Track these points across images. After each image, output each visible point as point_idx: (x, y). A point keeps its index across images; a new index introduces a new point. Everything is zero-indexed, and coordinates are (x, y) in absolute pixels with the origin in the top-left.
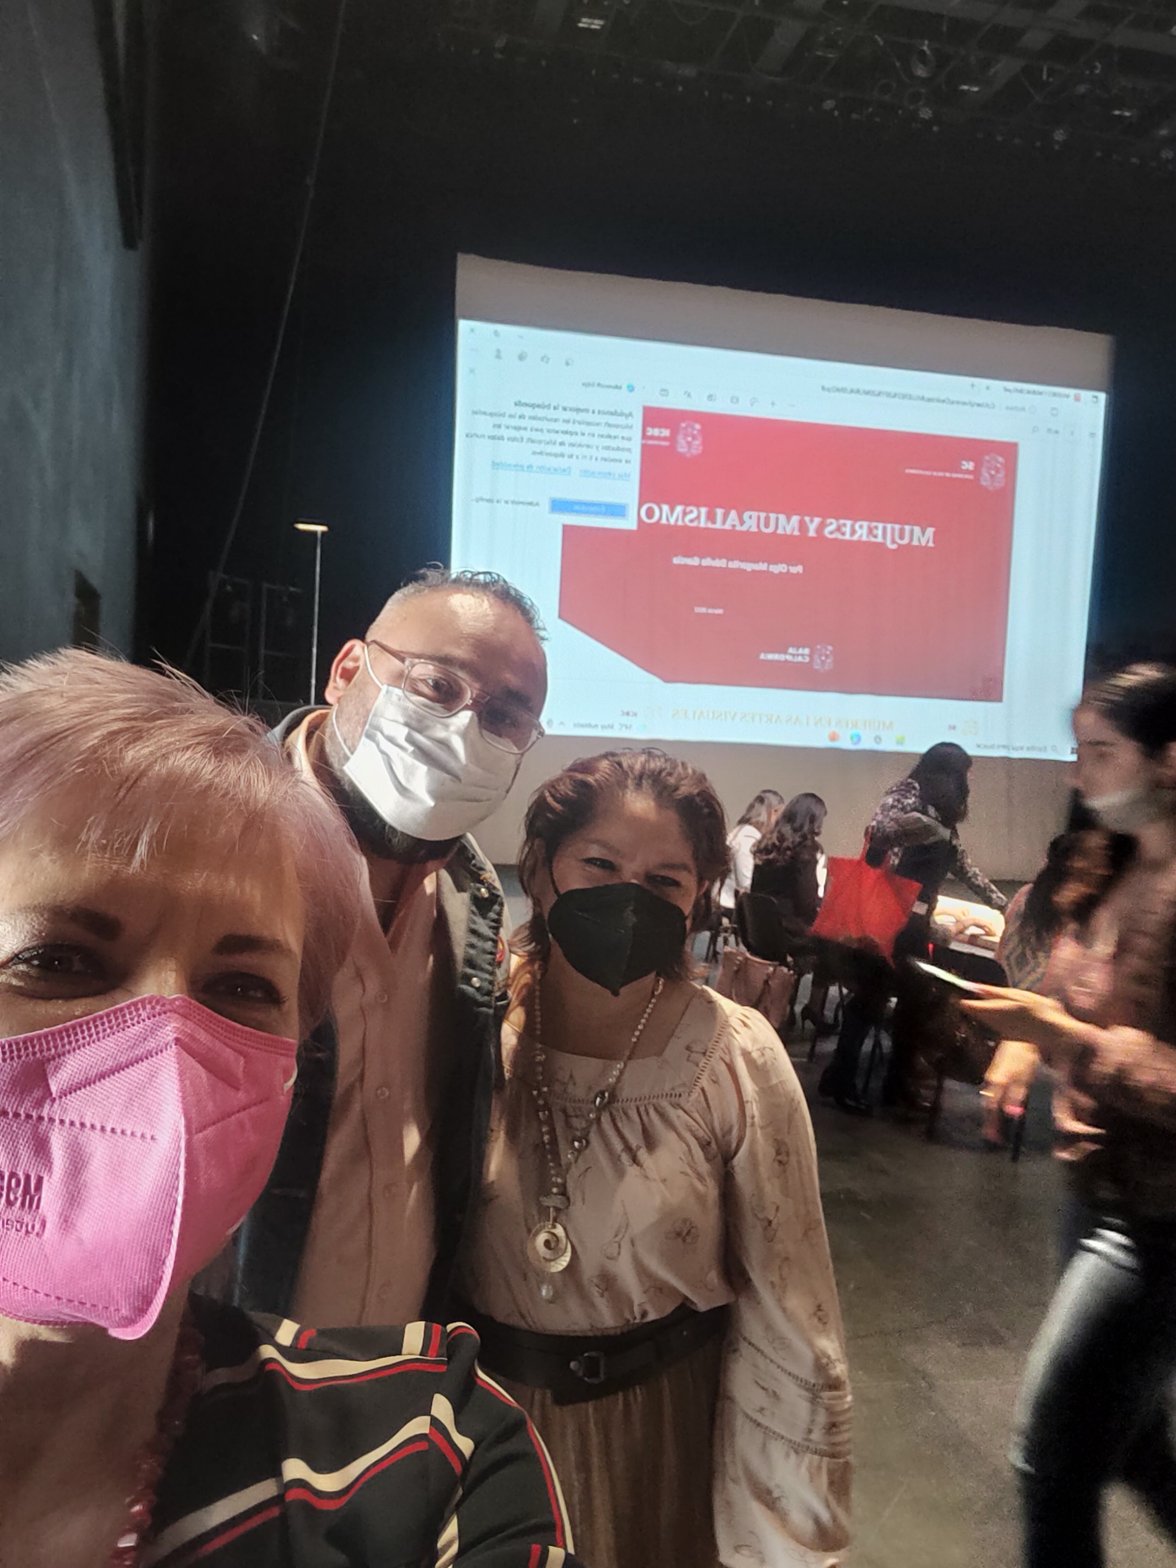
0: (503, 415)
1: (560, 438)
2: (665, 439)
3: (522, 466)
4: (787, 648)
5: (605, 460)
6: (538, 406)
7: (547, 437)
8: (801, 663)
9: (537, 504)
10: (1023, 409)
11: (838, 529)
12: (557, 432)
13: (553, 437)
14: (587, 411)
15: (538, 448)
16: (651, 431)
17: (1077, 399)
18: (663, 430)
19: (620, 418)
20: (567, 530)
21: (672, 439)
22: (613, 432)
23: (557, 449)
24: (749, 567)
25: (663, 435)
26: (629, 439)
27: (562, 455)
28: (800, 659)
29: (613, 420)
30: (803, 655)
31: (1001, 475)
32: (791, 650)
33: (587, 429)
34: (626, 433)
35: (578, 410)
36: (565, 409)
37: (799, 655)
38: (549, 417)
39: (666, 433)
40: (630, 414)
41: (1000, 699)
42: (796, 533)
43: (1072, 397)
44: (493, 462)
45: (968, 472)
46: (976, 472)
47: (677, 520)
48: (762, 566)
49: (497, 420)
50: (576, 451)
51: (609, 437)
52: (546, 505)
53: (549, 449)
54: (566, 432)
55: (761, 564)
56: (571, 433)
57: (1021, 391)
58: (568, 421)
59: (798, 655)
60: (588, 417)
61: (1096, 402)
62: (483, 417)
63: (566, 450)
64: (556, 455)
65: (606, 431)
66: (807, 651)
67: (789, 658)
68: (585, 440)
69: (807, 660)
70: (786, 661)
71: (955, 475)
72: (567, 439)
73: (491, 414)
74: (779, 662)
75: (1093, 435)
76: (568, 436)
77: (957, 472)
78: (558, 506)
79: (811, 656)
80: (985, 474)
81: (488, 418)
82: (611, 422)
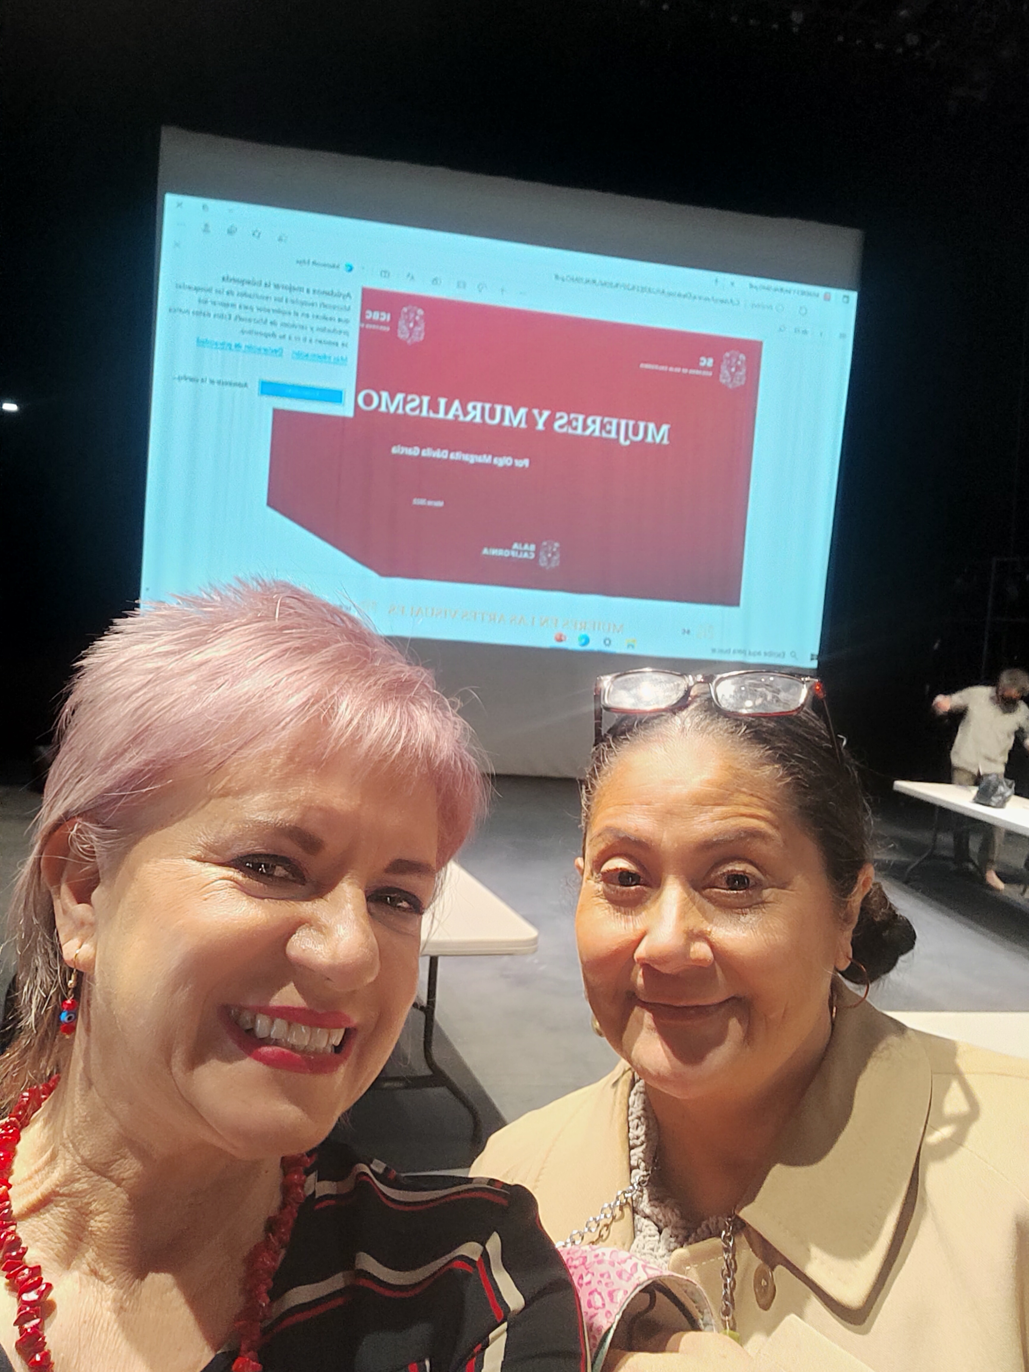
0: (209, 290)
1: (271, 317)
2: (384, 324)
3: (230, 345)
4: (512, 544)
5: (320, 342)
6: (249, 283)
7: (257, 315)
8: (526, 559)
9: (246, 385)
10: (770, 307)
11: (569, 423)
12: (269, 311)
13: (264, 315)
14: (301, 289)
15: (247, 326)
16: (369, 315)
17: (827, 298)
18: (383, 314)
19: (336, 299)
20: (278, 414)
21: (393, 324)
22: (329, 313)
23: (269, 329)
24: (471, 459)
25: (383, 319)
26: (347, 321)
27: (274, 335)
28: (526, 555)
29: (328, 300)
30: (529, 552)
31: (743, 372)
32: (515, 546)
33: (300, 309)
34: (344, 315)
35: (291, 289)
36: (277, 286)
37: (526, 551)
38: (260, 293)
39: (386, 317)
40: (348, 295)
41: (737, 604)
42: (523, 425)
43: (821, 296)
44: (198, 340)
45: (705, 368)
46: (716, 369)
47: (397, 408)
48: (485, 459)
49: (202, 295)
50: (287, 331)
51: (325, 318)
52: (255, 387)
53: (259, 328)
54: (278, 311)
55: (485, 456)
56: (284, 313)
57: (768, 289)
58: (280, 300)
59: (524, 551)
60: (303, 296)
61: (848, 302)
62: (186, 292)
63: (279, 330)
64: (267, 335)
65: (322, 312)
66: (533, 547)
67: (514, 554)
68: (300, 321)
69: (533, 556)
70: (510, 557)
71: (692, 372)
72: (279, 319)
73: (197, 289)
74: (502, 557)
75: (843, 336)
76: (280, 315)
77: (694, 368)
78: (268, 388)
79: (537, 552)
80: (724, 371)
81: (194, 293)
82: (326, 302)
